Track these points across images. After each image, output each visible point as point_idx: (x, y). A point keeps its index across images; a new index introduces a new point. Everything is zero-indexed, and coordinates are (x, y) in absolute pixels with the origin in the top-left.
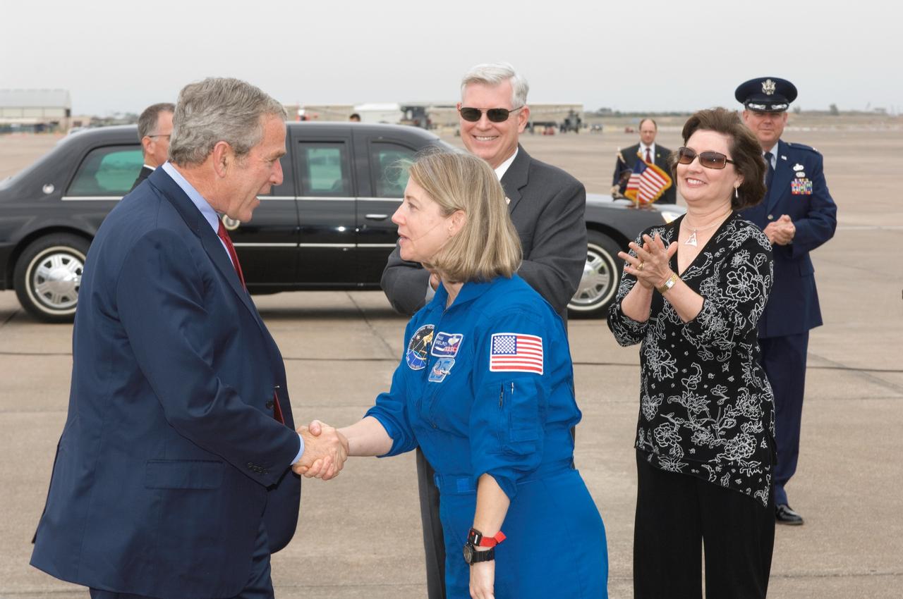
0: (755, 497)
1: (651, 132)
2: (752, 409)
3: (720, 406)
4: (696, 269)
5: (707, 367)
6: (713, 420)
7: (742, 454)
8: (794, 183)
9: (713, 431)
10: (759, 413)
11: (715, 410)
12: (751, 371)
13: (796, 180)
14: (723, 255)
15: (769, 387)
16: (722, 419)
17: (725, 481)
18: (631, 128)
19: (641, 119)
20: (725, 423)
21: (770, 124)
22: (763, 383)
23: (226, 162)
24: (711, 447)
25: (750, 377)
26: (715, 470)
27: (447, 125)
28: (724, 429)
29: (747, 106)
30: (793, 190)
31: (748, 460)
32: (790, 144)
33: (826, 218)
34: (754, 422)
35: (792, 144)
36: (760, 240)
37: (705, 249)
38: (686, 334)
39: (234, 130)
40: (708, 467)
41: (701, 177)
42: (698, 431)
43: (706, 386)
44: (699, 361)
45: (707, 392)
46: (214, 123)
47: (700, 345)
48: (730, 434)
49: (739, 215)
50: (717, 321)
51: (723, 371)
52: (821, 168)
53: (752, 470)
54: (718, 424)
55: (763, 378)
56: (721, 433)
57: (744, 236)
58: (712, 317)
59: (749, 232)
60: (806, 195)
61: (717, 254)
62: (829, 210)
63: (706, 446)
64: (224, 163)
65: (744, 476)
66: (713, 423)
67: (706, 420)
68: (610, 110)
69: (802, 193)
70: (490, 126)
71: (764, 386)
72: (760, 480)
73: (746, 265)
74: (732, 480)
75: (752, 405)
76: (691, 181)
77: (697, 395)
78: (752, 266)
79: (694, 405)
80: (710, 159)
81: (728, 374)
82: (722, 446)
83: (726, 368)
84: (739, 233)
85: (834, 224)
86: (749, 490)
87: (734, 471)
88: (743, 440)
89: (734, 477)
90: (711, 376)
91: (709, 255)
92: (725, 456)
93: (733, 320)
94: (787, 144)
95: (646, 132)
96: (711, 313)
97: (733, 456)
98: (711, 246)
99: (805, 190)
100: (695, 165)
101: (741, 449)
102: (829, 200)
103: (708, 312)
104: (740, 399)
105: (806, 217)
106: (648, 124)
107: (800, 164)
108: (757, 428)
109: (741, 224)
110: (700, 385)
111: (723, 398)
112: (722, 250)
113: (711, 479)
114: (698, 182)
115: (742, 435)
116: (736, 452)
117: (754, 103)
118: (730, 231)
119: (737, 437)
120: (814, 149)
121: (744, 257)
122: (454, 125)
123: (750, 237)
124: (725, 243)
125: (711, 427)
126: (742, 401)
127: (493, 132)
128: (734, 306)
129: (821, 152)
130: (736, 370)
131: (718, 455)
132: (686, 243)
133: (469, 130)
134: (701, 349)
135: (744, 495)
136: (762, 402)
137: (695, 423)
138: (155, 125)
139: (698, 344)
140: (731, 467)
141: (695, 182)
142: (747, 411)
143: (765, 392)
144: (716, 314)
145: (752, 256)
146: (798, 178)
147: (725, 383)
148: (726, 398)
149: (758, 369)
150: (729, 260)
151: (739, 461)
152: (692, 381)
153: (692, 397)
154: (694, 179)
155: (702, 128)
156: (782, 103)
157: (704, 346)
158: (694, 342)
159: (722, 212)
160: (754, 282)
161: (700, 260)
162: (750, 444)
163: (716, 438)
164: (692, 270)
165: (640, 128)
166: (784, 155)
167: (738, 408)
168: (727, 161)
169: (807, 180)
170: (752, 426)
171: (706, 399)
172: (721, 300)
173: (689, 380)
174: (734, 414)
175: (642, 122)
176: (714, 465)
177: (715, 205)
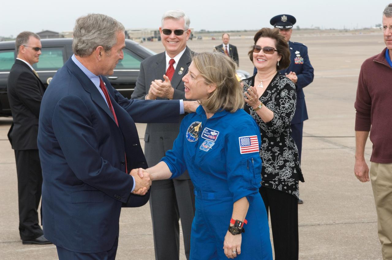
0: (293, 194)
1: (227, 39)
2: (290, 156)
3: (276, 156)
4: (264, 98)
5: (270, 139)
6: (274, 162)
7: (287, 176)
8: (296, 59)
9: (274, 167)
10: (293, 158)
11: (274, 157)
12: (289, 140)
13: (296, 58)
14: (275, 91)
15: (296, 147)
16: (277, 161)
17: (280, 188)
18: (214, 38)
19: (222, 34)
20: (279, 163)
21: (285, 34)
22: (294, 145)
23: (101, 54)
24: (274, 174)
25: (288, 143)
26: (275, 183)
27: (137, 38)
28: (278, 166)
29: (275, 27)
30: (295, 62)
31: (289, 178)
32: (293, 43)
33: (310, 74)
34: (291, 162)
35: (295, 43)
36: (291, 84)
37: (267, 89)
38: (261, 126)
39: (105, 40)
40: (272, 182)
41: (264, 58)
42: (267, 167)
43: (270, 148)
44: (267, 137)
45: (271, 150)
46: (95, 38)
47: (267, 130)
48: (281, 167)
49: (280, 73)
50: (280, 121)
51: (277, 141)
52: (307, 52)
53: (291, 183)
54: (276, 164)
55: (293, 143)
56: (277, 168)
57: (284, 83)
58: (277, 120)
59: (286, 81)
60: (301, 64)
61: (273, 91)
62: (311, 70)
63: (271, 173)
64: (100, 55)
65: (287, 185)
66: (274, 163)
67: (271, 162)
68: (205, 30)
69: (299, 63)
70: (175, 37)
71: (294, 146)
72: (294, 187)
73: (287, 96)
74: (283, 188)
75: (290, 155)
76: (259, 60)
77: (266, 152)
78: (290, 96)
79: (265, 156)
80: (268, 50)
81: (279, 142)
82: (278, 173)
83: (278, 140)
84: (281, 81)
85: (313, 76)
86: (290, 191)
87: (283, 183)
88: (287, 170)
89: (284, 186)
90: (272, 143)
91: (269, 92)
92: (280, 177)
93: (285, 120)
94: (292, 42)
95: (225, 39)
96: (277, 118)
97: (283, 177)
98: (270, 88)
99: (300, 62)
100: (261, 53)
101: (286, 174)
102: (310, 66)
103: (276, 118)
104: (285, 152)
105: (301, 73)
106: (226, 36)
107: (298, 51)
108: (292, 164)
109: (282, 78)
110: (268, 147)
111: (277, 152)
112: (275, 89)
113: (274, 188)
114: (263, 60)
115: (286, 168)
116: (284, 175)
117: (278, 25)
118: (277, 81)
119: (284, 169)
120: (304, 44)
121: (286, 92)
122: (139, 38)
123: (287, 83)
124: (276, 86)
125: (273, 165)
126: (285, 153)
127: (177, 40)
128: (284, 114)
129: (307, 46)
130: (283, 140)
131: (277, 177)
132: (258, 87)
133: (166, 39)
134: (268, 132)
135: (288, 193)
136: (294, 153)
137: (266, 164)
138: (28, 41)
139: (266, 130)
140: (283, 182)
141: (261, 60)
142: (288, 157)
143: (295, 149)
144: (279, 119)
145: (289, 92)
146: (297, 57)
147: (278, 146)
148: (279, 152)
149: (291, 139)
150: (279, 94)
151: (286, 179)
152: (264, 146)
153: (264, 152)
154: (261, 59)
155: (263, 36)
156: (290, 25)
157: (269, 131)
158: (264, 129)
159: (273, 72)
160: (291, 103)
161: (265, 94)
162: (289, 172)
163: (275, 170)
164: (262, 98)
165: (223, 37)
166: (291, 47)
167: (284, 156)
168: (275, 50)
169: (301, 58)
170: (290, 164)
171: (270, 153)
172: (278, 112)
173: (263, 145)
174: (282, 159)
175: (223, 35)
176: (275, 181)
177: (270, 70)
